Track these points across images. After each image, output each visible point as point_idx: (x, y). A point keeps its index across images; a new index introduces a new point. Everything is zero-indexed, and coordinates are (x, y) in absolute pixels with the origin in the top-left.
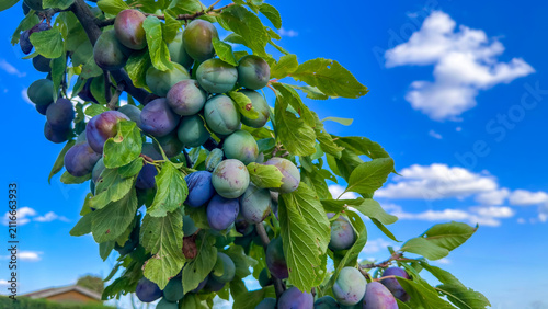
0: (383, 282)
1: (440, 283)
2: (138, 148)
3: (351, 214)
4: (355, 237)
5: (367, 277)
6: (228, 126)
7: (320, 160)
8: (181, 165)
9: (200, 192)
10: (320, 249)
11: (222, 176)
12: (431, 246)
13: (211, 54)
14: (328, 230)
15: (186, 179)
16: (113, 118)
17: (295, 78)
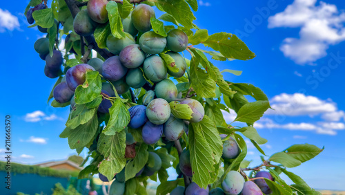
0: (255, 182)
1: (293, 183)
2: (99, 90)
3: (237, 136)
4: (239, 152)
5: (245, 177)
6: (159, 77)
7: (219, 98)
8: (127, 100)
9: (138, 119)
10: (215, 160)
11: (152, 110)
12: (290, 158)
13: (149, 28)
14: (221, 148)
15: (129, 110)
16: (84, 69)
17: (205, 45)
